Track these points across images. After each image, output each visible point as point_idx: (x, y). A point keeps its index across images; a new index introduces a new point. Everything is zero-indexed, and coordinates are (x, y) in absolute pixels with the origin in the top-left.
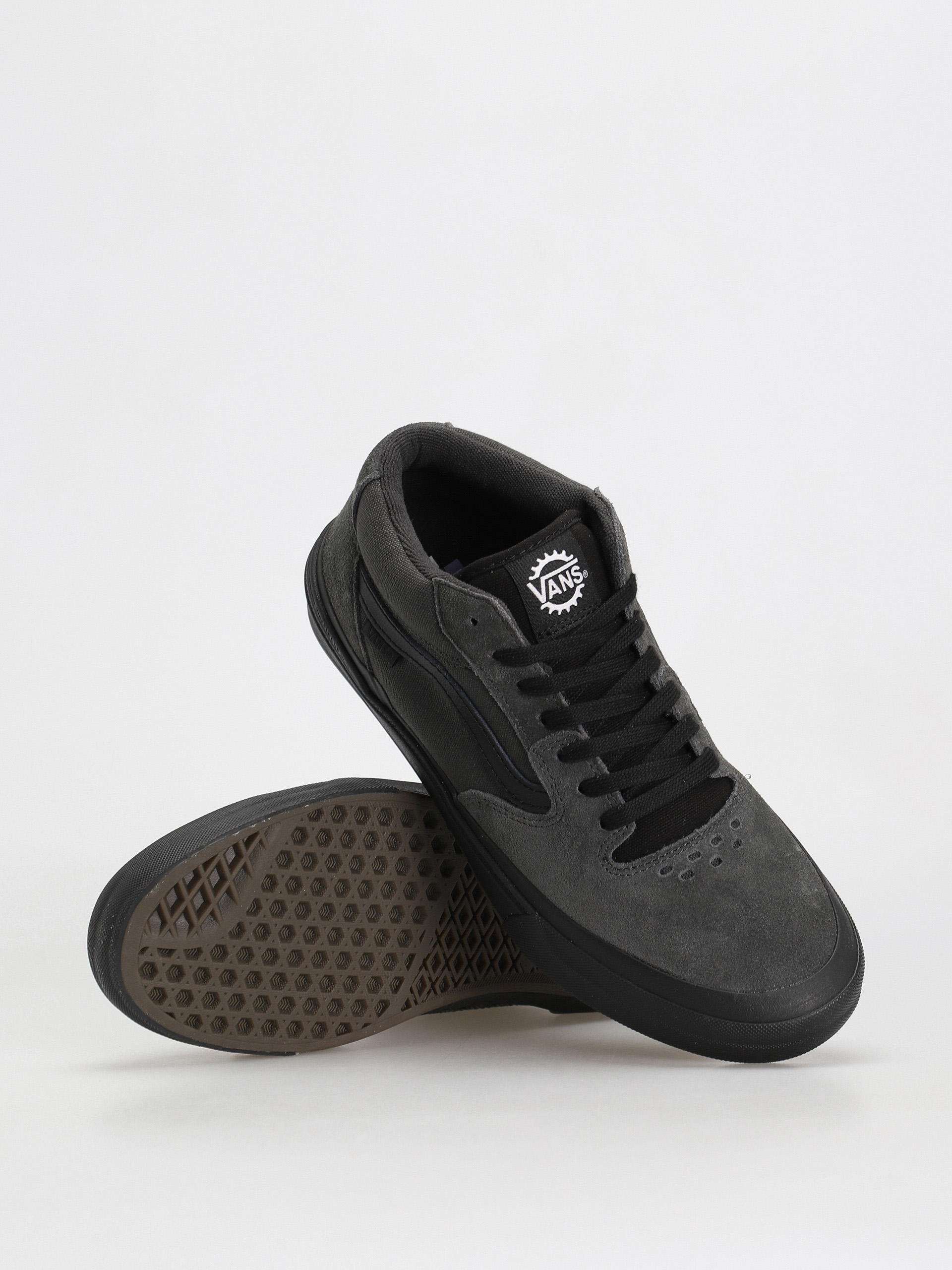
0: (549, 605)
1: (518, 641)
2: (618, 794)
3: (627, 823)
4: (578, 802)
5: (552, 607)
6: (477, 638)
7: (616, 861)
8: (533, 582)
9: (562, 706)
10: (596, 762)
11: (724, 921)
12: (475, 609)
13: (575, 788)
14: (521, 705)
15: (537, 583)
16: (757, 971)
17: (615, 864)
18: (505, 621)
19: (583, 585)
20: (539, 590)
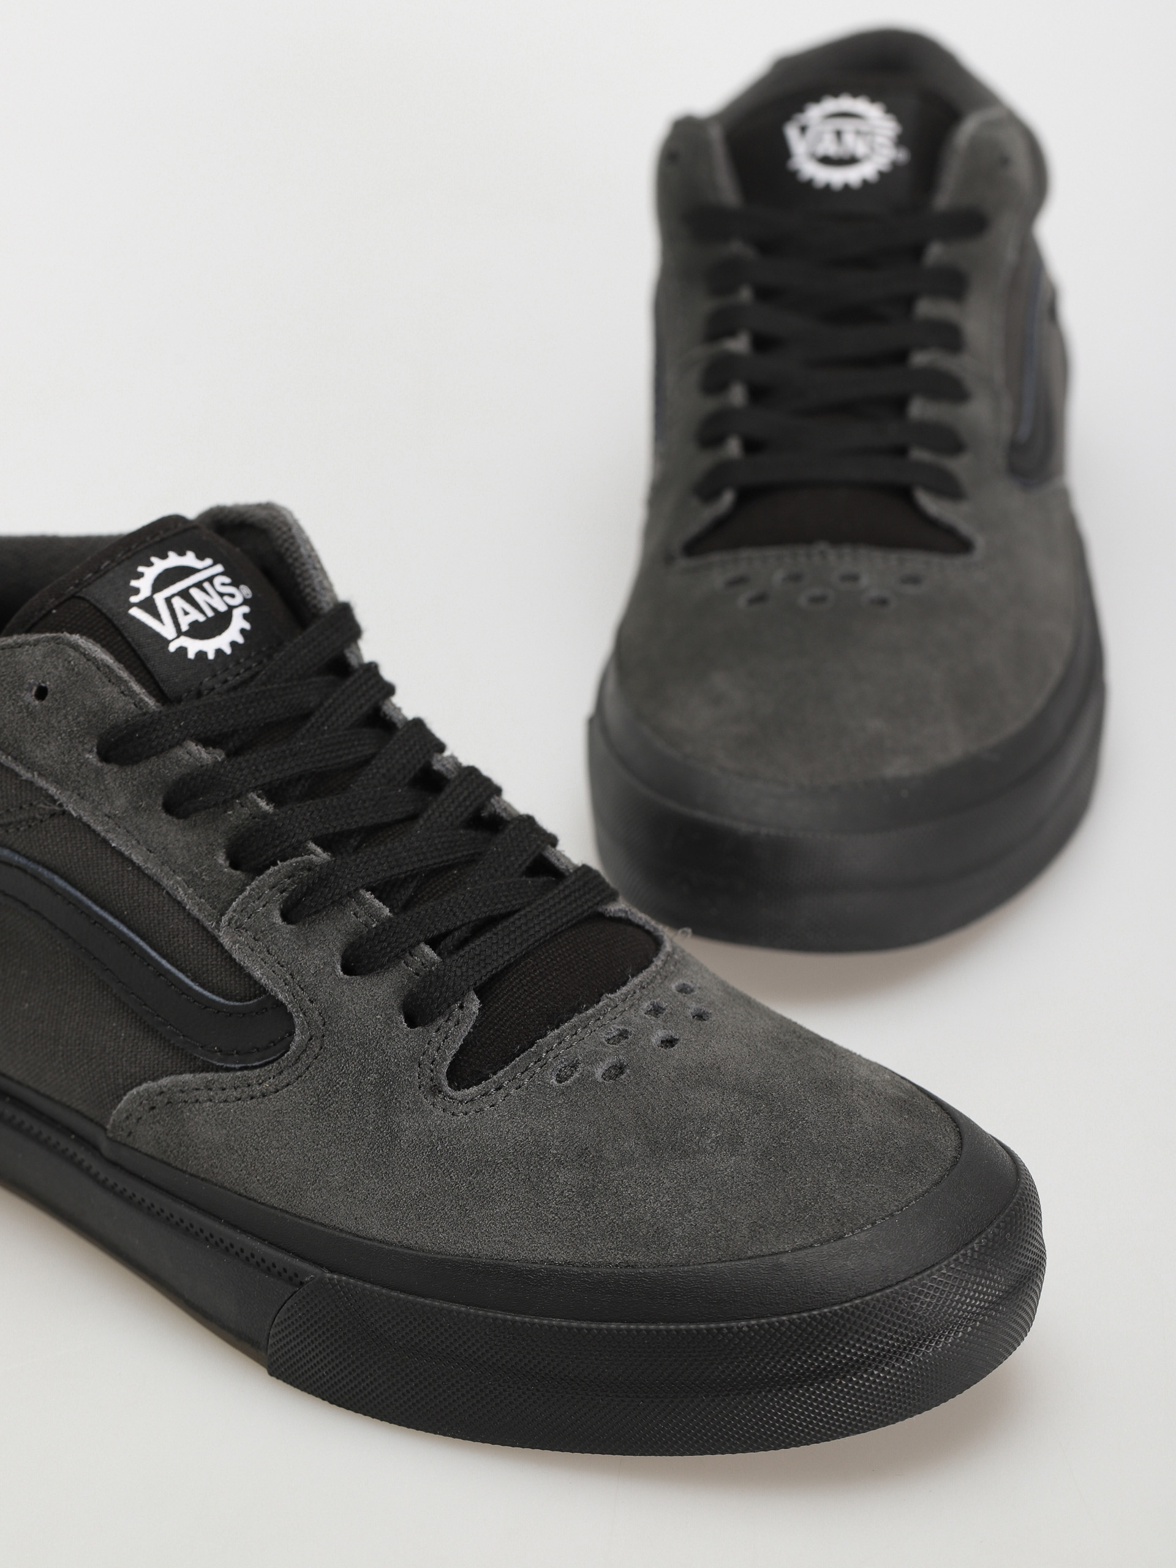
0: (184, 641)
1: (139, 703)
2: (427, 949)
3: (459, 997)
4: (348, 993)
5: (193, 647)
6: (56, 725)
7: (458, 1089)
8: (142, 605)
9: (265, 815)
10: (361, 902)
11: (716, 1132)
12: (35, 663)
13: (334, 968)
14: (181, 845)
15: (149, 606)
16: (817, 1203)
17: (458, 1094)
18: (100, 666)
19: (246, 609)
20: (157, 615)
